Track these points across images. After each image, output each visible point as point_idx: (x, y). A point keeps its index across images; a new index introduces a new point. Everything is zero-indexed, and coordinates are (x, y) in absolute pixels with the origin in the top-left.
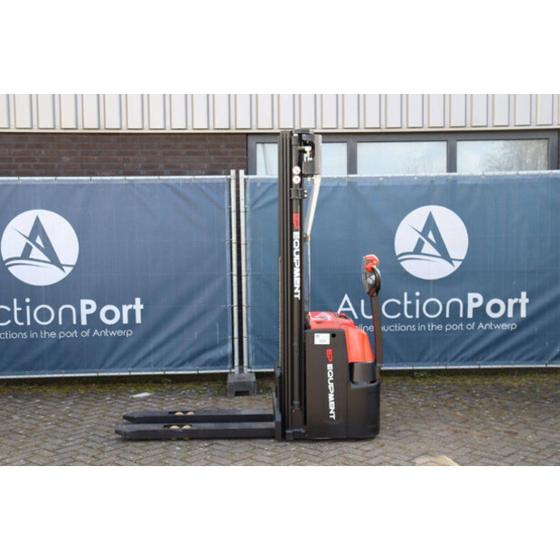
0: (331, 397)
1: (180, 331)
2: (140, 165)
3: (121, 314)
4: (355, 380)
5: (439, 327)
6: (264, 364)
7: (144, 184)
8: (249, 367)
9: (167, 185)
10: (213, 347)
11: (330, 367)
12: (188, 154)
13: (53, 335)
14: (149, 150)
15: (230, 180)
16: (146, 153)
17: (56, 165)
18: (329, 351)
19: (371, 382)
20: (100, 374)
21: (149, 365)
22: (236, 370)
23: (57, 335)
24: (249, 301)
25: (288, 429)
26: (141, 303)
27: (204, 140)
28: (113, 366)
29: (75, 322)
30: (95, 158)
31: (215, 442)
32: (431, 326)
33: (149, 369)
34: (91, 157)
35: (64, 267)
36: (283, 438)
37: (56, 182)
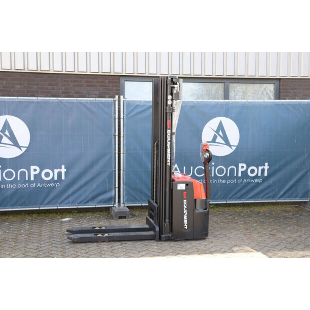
0: (185, 217)
1: (86, 184)
2: (61, 91)
3: (54, 174)
4: (197, 208)
5: (224, 182)
6: (132, 202)
7: (68, 103)
8: (124, 204)
9: (81, 103)
10: (105, 192)
11: (185, 201)
12: (88, 86)
13: (14, 186)
14: (66, 84)
15: (115, 101)
16: (65, 85)
17: (13, 90)
18: (185, 193)
19: (205, 210)
20: (41, 209)
21: (69, 203)
22: (117, 205)
23: (17, 187)
24: (125, 167)
25: (162, 234)
26: (65, 169)
27: (97, 78)
28: (48, 204)
29: (27, 179)
30: (35, 87)
31: (123, 243)
32: (220, 181)
33: (69, 205)
34: (33, 86)
35: (22, 148)
36: (160, 240)
37: (18, 100)
